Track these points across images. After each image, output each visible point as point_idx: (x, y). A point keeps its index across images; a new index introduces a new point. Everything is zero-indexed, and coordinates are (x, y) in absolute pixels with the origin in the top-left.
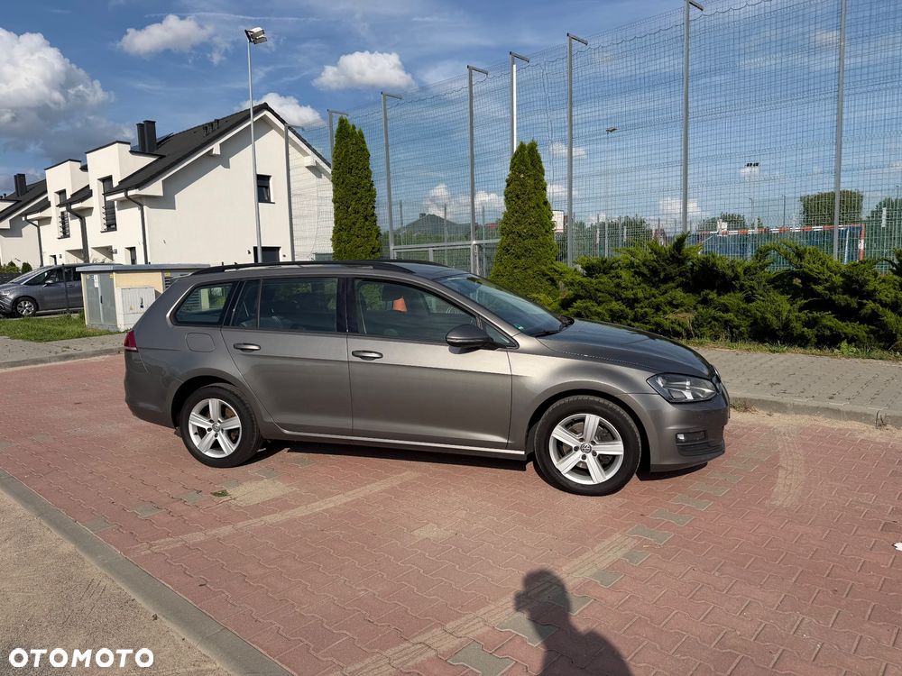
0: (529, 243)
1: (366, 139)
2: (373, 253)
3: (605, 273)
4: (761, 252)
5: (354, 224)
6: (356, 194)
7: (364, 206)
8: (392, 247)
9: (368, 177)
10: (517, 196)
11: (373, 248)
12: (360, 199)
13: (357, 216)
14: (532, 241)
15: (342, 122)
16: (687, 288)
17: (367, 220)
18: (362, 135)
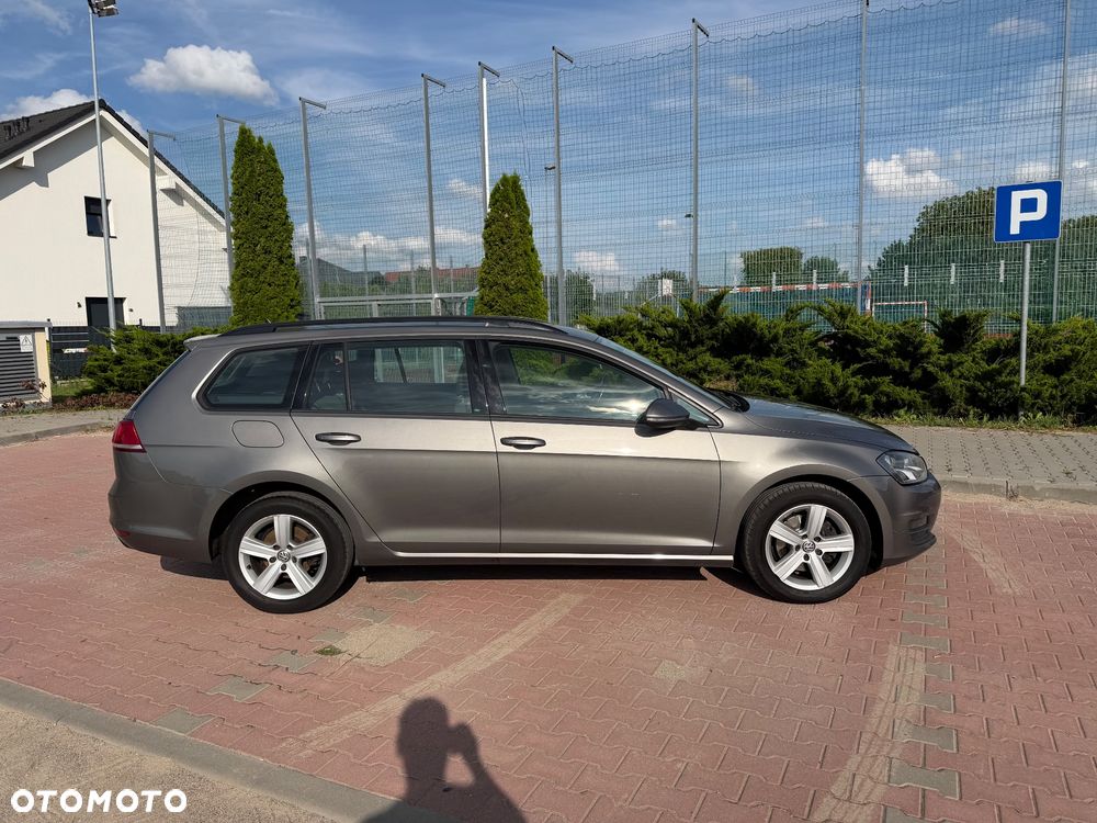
0: (519, 298)
1: (278, 156)
2: (292, 307)
3: (621, 336)
4: (792, 312)
5: (264, 267)
6: (266, 227)
7: (278, 244)
8: (317, 300)
9: (283, 206)
10: (502, 240)
11: (292, 300)
12: (272, 234)
13: (268, 257)
14: (521, 296)
15: (244, 133)
16: (715, 352)
17: (282, 262)
18: (272, 152)
